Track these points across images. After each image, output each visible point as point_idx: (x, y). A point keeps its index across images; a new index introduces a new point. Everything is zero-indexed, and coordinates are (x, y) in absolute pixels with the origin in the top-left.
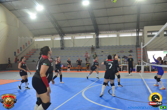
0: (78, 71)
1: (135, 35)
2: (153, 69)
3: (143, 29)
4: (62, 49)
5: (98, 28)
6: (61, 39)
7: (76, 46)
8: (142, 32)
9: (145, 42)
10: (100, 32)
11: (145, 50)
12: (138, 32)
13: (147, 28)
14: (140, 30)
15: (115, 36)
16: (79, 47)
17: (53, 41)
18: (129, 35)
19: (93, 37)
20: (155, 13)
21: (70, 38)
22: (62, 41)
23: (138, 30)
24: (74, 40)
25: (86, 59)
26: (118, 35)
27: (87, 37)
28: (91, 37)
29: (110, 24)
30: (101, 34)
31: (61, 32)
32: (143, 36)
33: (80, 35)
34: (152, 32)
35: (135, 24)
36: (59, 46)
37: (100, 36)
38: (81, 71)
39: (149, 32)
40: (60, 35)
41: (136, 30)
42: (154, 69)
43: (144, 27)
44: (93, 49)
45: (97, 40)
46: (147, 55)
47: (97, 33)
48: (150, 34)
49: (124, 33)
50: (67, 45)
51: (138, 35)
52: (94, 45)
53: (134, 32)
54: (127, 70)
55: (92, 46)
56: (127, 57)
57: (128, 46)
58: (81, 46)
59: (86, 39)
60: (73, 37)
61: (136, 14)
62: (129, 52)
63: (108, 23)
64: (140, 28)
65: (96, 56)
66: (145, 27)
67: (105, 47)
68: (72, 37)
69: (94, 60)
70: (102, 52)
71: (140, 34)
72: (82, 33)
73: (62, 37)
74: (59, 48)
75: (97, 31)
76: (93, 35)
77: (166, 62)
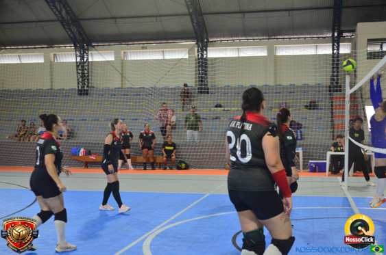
0: (145, 169)
1: (326, 50)
3: (353, 31)
4: (83, 92)
5: (204, 24)
6: (79, 59)
7: (130, 86)
8: (349, 40)
9: (358, 73)
10: (212, 37)
11: (360, 100)
12: (336, 42)
14: (344, 34)
15: (261, 52)
16: (140, 88)
17: (51, 65)
19: (187, 57)
21: (111, 58)
22: (83, 69)
23: (336, 34)
24: (123, 63)
25: (163, 130)
26: (271, 51)
28: (183, 55)
30: (214, 44)
31: (77, 35)
32: (353, 55)
33: (146, 48)
34: (382, 41)
36: (72, 83)
37: (212, 53)
38: (153, 168)
39: (371, 41)
40: (75, 46)
41: (330, 35)
43: (356, 25)
47: (202, 41)
49: (290, 42)
50: (99, 81)
51: (338, 50)
52: (192, 82)
53: (324, 40)
55: (185, 85)
56: (298, 124)
57: (305, 89)
58: (148, 85)
59: (164, 60)
60: (120, 54)
62: (307, 106)
64: (342, 29)
67: (227, 90)
68: (117, 54)
69: (189, 132)
70: (219, 106)
71: (345, 49)
72: (149, 40)
73: (84, 52)
74: (72, 89)
75: (201, 36)
76: (187, 49)
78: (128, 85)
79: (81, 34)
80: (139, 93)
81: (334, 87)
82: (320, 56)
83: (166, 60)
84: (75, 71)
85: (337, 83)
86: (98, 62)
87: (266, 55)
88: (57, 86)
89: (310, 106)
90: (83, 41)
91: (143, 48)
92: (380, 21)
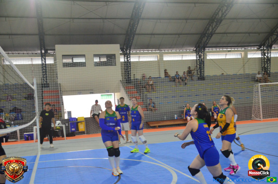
1: (38, 61)
2: (71, 131)
3: (54, 50)
8: (52, 55)
9: (58, 76)
11: (60, 92)
12: (43, 56)
13: (61, 49)
14: (49, 52)
20: (73, 18)
23: (43, 52)
32: (55, 65)
34: (73, 56)
41: (39, 52)
42: (74, 131)
46: (63, 103)
48: (70, 61)
51: (45, 61)
53: (36, 55)
54: (17, 139)
57: (25, 86)
61: (34, 18)
62: (25, 98)
64: (47, 48)
66: (57, 47)
71: (50, 61)
77: (96, 116)
81: (45, 84)
85: (47, 82)
89: (28, 97)
92: (70, 44)
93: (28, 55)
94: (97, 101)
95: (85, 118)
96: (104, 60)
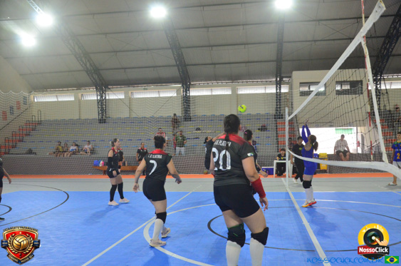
1: (272, 90)
3: (290, 77)
4: (102, 121)
5: (187, 72)
6: (99, 97)
8: (287, 83)
9: (294, 106)
10: (193, 81)
11: (295, 124)
12: (279, 84)
13: (298, 76)
14: (284, 79)
15: (227, 92)
16: (143, 117)
17: (79, 102)
18: (259, 90)
19: (175, 95)
20: (315, 41)
21: (122, 97)
22: (102, 105)
23: (278, 79)
24: (130, 100)
26: (234, 91)
27: (162, 95)
28: (172, 94)
29: (215, 64)
30: (194, 86)
31: (98, 81)
32: (290, 93)
33: (147, 89)
34: (309, 84)
35: (273, 66)
36: (94, 114)
37: (193, 93)
39: (302, 84)
40: (96, 88)
41: (274, 80)
43: (292, 73)
44: (175, 121)
45: (187, 100)
47: (186, 84)
48: (306, 89)
49: (247, 85)
50: (113, 113)
51: (280, 90)
52: (179, 113)
53: (271, 83)
55: (175, 115)
57: (258, 117)
58: (148, 115)
59: (160, 97)
60: (128, 94)
61: (274, 43)
62: (259, 129)
63: (210, 62)
64: (282, 75)
65: (184, 139)
66: (296, 74)
67: (204, 118)
68: (126, 94)
69: (177, 148)
70: (198, 129)
71: (285, 89)
72: (149, 83)
73: (103, 92)
74: (94, 119)
75: (186, 80)
76: (175, 90)
77: (341, 154)
78: (134, 115)
79: (100, 80)
80: (141, 121)
81: (277, 115)
82: (268, 94)
83: (161, 98)
84: (96, 106)
85: (280, 113)
86: (112, 100)
87: (230, 93)
88: (83, 117)
90: (102, 84)
91: (145, 89)
92: (308, 70)
93: (257, 84)
94: (343, 136)
95: (328, 155)
96: (347, 87)
